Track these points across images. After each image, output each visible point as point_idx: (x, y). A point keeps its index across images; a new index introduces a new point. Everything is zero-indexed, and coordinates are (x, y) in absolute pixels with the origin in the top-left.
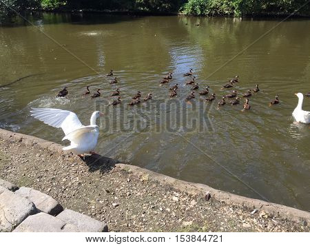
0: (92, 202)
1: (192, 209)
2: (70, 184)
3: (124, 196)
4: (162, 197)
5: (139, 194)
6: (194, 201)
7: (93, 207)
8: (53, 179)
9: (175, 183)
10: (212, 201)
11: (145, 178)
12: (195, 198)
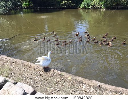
0: (48, 88)
1: (92, 92)
2: (38, 81)
3: (61, 86)
4: (78, 87)
5: (68, 85)
6: (92, 88)
7: (49, 91)
8: (31, 78)
9: (83, 80)
10: (101, 88)
11: (70, 78)
12: (93, 87)
